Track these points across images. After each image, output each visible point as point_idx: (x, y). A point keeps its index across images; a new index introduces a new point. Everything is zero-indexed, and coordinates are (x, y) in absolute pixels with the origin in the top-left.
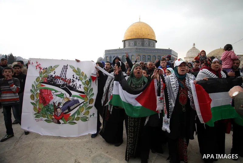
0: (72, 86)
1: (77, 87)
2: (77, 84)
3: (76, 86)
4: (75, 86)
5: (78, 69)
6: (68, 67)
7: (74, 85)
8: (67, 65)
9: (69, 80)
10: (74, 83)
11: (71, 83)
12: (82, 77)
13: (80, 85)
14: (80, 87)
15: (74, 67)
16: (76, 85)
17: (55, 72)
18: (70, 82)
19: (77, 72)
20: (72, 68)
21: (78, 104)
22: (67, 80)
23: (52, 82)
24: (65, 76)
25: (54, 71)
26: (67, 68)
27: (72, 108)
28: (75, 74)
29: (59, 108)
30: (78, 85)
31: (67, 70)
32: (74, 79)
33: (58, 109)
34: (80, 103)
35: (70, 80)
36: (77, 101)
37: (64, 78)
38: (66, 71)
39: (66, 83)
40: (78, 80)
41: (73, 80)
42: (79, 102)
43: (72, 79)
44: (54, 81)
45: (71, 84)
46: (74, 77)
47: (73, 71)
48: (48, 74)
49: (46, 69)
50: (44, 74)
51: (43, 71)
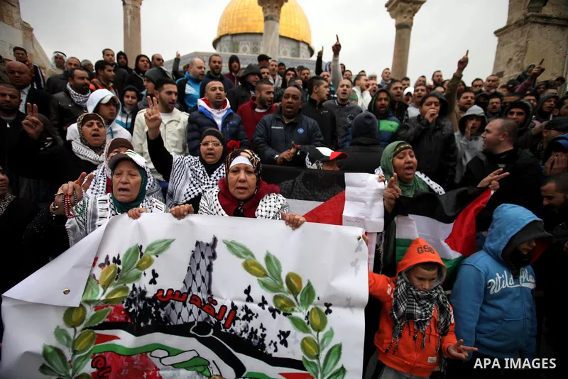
0: (245, 336)
1: (267, 342)
2: (264, 329)
3: (264, 336)
4: (259, 334)
5: (268, 258)
6: (221, 249)
7: (254, 333)
8: (215, 240)
9: (229, 308)
10: (254, 324)
11: (237, 322)
12: (291, 297)
13: (284, 335)
14: (284, 343)
15: (248, 252)
16: (260, 331)
18: (233, 318)
19: (266, 275)
20: (241, 257)
22: (217, 308)
23: (146, 322)
24: (209, 292)
26: (214, 256)
28: (253, 281)
30: (272, 336)
31: (214, 262)
32: (250, 306)
35: (234, 308)
37: (203, 296)
38: (209, 268)
39: (214, 320)
40: (271, 310)
41: (248, 311)
43: (239, 304)
44: (158, 313)
45: (238, 327)
46: (250, 299)
47: (247, 267)
48: (130, 286)
49: (117, 261)
50: (109, 290)
51: (103, 275)
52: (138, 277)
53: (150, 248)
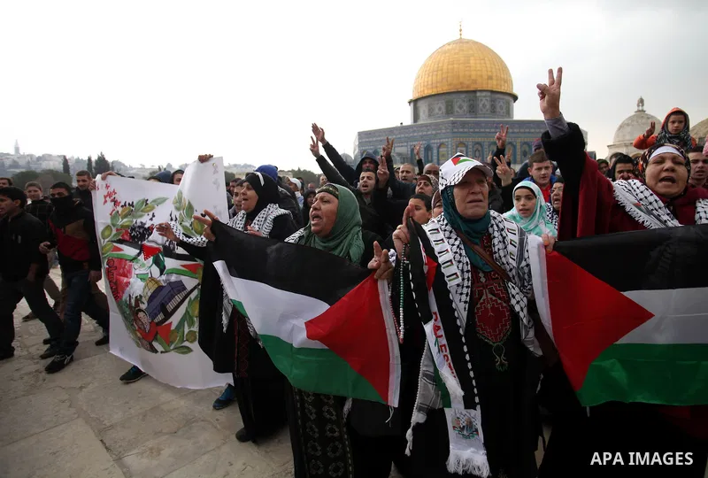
17: (154, 216)
21: (184, 293)
23: (141, 242)
25: (151, 214)
27: (170, 307)
29: (141, 310)
33: (141, 315)
34: (189, 288)
36: (179, 286)
42: (185, 288)
48: (135, 221)
49: (132, 205)
50: (125, 220)
51: (123, 211)
52: (141, 216)
53: (154, 201)
